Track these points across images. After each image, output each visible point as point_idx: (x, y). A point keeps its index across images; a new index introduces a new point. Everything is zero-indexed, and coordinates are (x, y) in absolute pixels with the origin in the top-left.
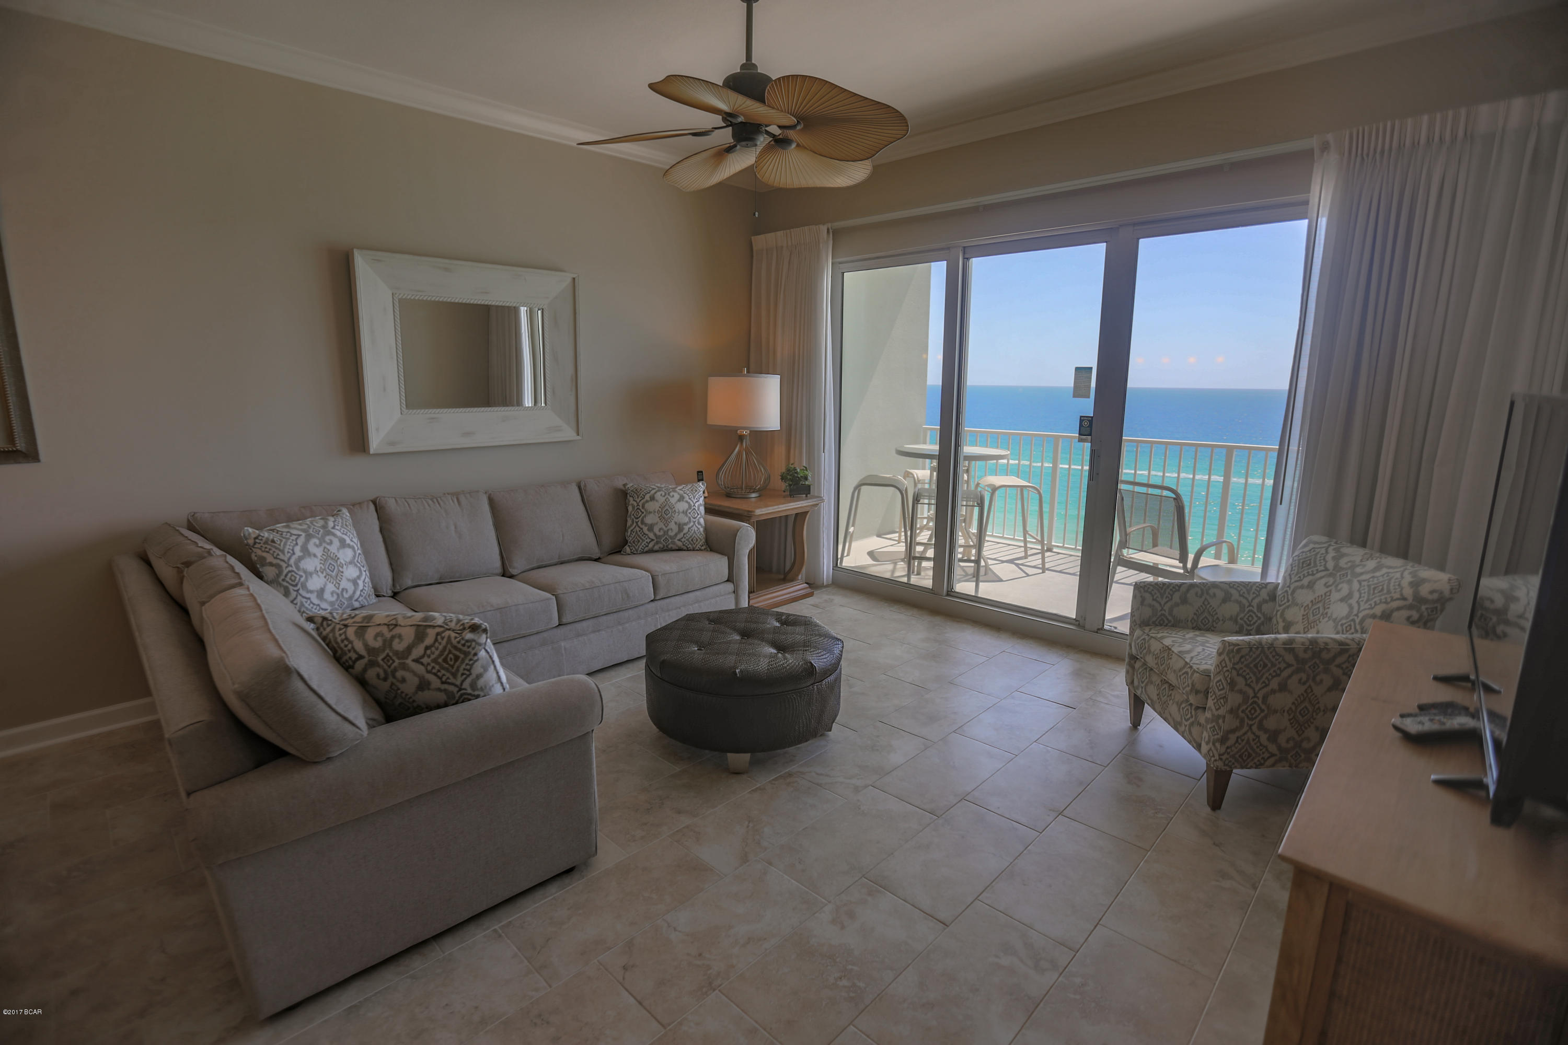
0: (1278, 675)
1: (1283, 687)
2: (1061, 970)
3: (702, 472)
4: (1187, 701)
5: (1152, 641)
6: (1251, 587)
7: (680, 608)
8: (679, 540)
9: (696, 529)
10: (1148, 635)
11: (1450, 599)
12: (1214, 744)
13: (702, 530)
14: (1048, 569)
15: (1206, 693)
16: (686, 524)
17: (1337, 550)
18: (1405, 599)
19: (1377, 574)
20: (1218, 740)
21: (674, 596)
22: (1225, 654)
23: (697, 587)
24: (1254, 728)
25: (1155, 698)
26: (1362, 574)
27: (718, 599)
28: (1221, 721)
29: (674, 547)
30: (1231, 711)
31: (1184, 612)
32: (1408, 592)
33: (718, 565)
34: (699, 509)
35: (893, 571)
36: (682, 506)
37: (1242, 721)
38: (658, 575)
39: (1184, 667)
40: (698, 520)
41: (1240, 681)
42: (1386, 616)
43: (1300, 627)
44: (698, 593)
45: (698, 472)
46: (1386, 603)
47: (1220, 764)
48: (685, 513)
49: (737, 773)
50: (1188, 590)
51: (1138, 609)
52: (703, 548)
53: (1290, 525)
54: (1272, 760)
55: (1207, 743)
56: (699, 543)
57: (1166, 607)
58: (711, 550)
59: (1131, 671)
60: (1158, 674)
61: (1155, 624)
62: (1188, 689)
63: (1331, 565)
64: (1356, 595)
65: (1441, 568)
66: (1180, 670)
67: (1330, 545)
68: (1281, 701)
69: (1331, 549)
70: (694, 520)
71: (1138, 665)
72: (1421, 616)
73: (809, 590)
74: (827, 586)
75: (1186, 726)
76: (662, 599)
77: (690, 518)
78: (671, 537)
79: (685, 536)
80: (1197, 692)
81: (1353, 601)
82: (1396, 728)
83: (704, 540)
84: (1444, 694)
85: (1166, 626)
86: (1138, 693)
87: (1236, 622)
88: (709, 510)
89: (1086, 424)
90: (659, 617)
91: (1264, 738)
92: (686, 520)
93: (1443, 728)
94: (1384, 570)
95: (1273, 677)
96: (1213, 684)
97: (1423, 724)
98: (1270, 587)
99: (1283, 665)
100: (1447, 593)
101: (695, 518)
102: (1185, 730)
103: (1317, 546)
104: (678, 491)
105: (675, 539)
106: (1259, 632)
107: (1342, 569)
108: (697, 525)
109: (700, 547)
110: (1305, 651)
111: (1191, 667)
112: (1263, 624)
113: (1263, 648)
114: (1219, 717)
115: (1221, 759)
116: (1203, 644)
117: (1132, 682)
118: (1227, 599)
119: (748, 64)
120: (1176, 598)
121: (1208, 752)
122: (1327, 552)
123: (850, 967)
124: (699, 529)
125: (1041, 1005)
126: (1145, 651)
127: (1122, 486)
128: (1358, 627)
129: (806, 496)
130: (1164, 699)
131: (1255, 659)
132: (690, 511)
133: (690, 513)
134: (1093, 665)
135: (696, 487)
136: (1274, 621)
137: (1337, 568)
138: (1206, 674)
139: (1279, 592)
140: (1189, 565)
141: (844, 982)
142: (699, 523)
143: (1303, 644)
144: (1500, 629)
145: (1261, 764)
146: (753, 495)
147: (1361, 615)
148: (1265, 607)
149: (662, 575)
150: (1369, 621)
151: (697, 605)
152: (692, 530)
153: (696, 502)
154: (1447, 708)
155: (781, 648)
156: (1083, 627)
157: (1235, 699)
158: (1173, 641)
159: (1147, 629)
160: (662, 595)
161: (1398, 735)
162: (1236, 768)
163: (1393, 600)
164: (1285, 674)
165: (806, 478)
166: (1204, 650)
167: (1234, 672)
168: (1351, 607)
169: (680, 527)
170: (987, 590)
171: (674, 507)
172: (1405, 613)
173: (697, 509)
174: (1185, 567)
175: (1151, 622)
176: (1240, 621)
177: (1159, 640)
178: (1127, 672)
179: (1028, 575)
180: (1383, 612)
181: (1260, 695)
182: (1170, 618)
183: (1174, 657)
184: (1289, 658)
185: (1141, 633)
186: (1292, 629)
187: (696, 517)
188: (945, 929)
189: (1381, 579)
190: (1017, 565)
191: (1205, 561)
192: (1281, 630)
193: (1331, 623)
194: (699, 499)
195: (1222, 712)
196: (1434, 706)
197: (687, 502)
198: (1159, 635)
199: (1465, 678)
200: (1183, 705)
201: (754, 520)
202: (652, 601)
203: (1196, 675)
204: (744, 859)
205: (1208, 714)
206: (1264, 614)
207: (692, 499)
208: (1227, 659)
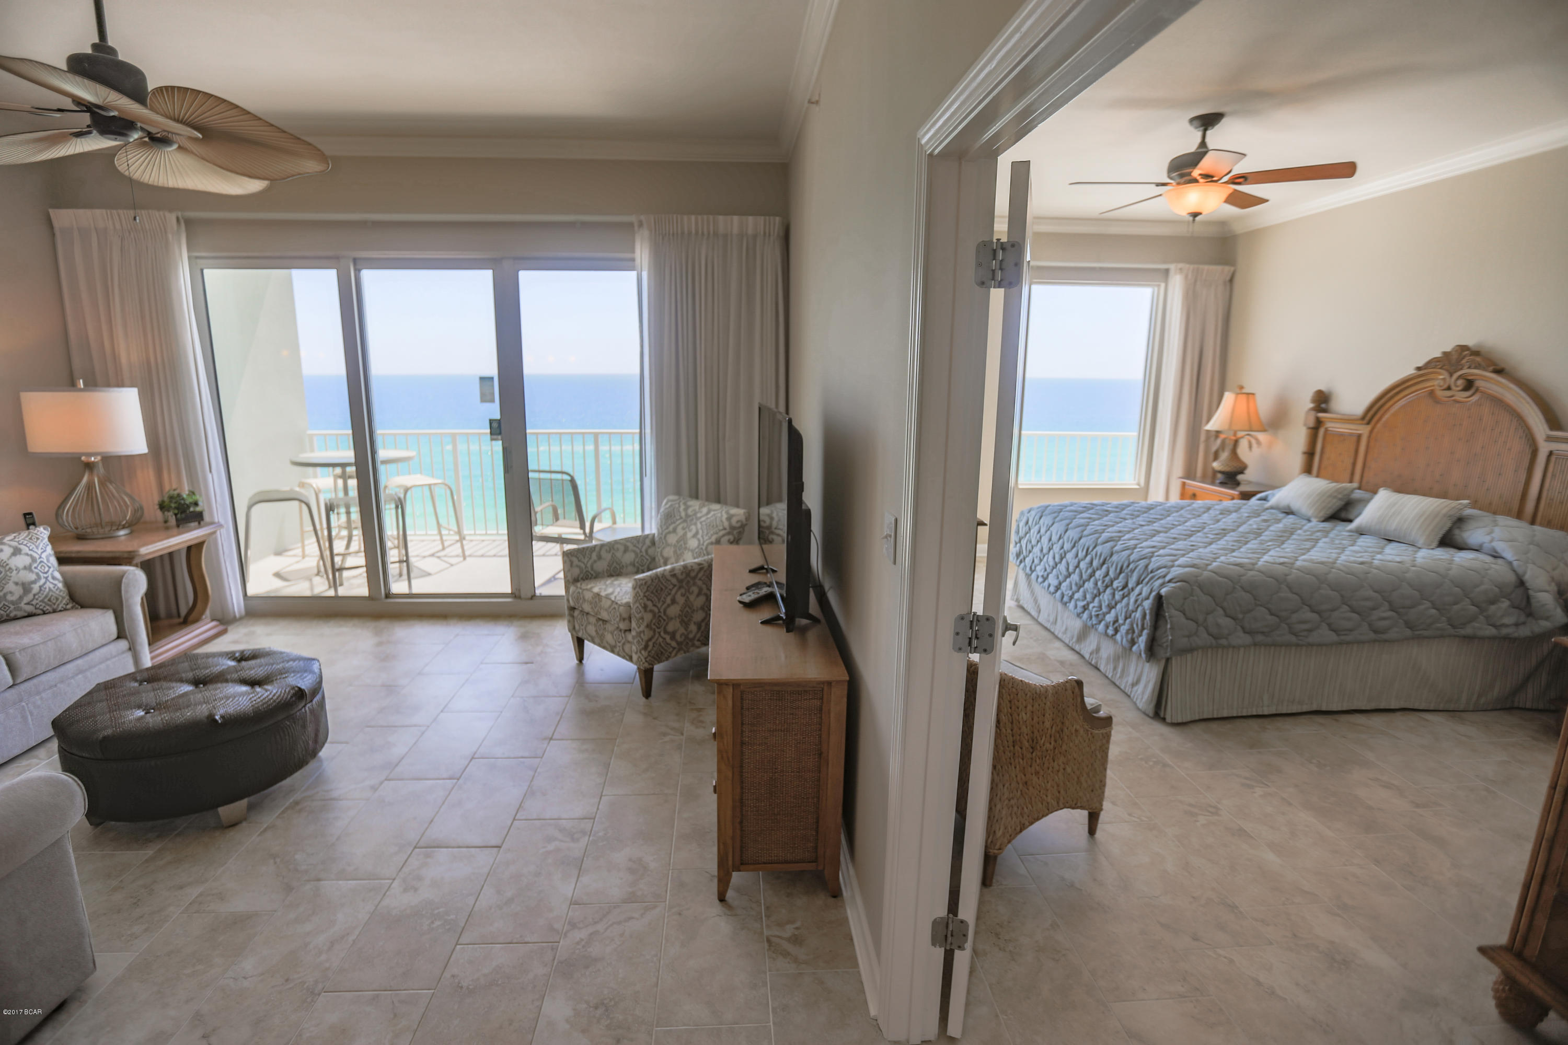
0: (670, 594)
1: (674, 601)
2: (589, 833)
3: (30, 514)
4: (618, 628)
5: (585, 592)
6: (639, 539)
7: (56, 686)
8: (28, 604)
9: (52, 586)
10: (581, 588)
11: (746, 524)
12: (640, 652)
13: (60, 585)
14: (470, 556)
15: (630, 619)
16: (34, 582)
17: (685, 504)
18: (725, 529)
19: (709, 516)
20: (643, 649)
21: (44, 673)
22: (638, 587)
23: (77, 654)
24: (662, 634)
25: (593, 634)
26: (701, 517)
27: (108, 662)
28: (642, 635)
29: (20, 614)
30: (648, 626)
31: (601, 566)
32: (726, 524)
33: (104, 622)
34: (48, 561)
35: (312, 588)
36: (20, 561)
37: (654, 631)
38: (14, 653)
39: (612, 604)
40: (52, 574)
41: (649, 604)
42: (718, 542)
43: (673, 560)
44: (80, 662)
45: (25, 515)
46: (717, 533)
47: (646, 665)
48: (28, 568)
49: (233, 825)
50: (601, 549)
51: (569, 571)
52: (69, 606)
53: (653, 491)
54: (675, 652)
55: (636, 653)
56: (61, 602)
57: (589, 565)
58: (83, 606)
59: (571, 619)
60: (594, 616)
61: (583, 579)
62: (618, 619)
63: (683, 514)
64: (700, 532)
65: (738, 506)
66: (610, 607)
67: (680, 502)
68: (674, 611)
69: (681, 504)
70: (45, 575)
71: (576, 613)
72: (735, 538)
73: (221, 628)
74: (241, 618)
75: (619, 647)
76: (25, 681)
77: (37, 574)
78: (13, 603)
79: (37, 597)
80: (624, 619)
81: (699, 536)
82: (740, 602)
83: (68, 597)
84: (755, 579)
85: (591, 578)
86: (580, 635)
87: (634, 565)
88: (63, 560)
89: (495, 425)
90: (27, 704)
91: (668, 638)
92: (33, 577)
93: (759, 595)
94: (712, 513)
95: (667, 596)
96: (633, 611)
97: (750, 596)
98: (650, 537)
99: (671, 587)
100: (744, 522)
101: (46, 573)
102: (620, 650)
103: (673, 503)
104: (8, 542)
105: (20, 603)
106: (649, 570)
107: (690, 516)
108: (52, 581)
109: (64, 606)
110: (682, 573)
111: (617, 603)
112: (650, 563)
113: (659, 578)
114: (640, 632)
115: (646, 661)
116: (619, 585)
117: (574, 628)
118: (626, 550)
119: (102, 46)
120: (594, 556)
121: (638, 659)
122: (680, 506)
123: (436, 912)
124: (55, 585)
125: (585, 859)
126: (581, 601)
127: (531, 475)
128: (705, 552)
129: (199, 523)
130: (600, 633)
131: (655, 587)
132: (35, 565)
133: (35, 568)
134: (535, 626)
135: (36, 534)
136: (657, 559)
137: (687, 516)
138: (628, 605)
139: (657, 539)
140: (587, 530)
141: (438, 923)
142: (54, 578)
143: (680, 569)
144: (771, 537)
145: (669, 657)
146: (122, 533)
147: (705, 544)
148: (651, 551)
149: (20, 651)
150: (710, 547)
151: (80, 676)
152: (46, 588)
153: (42, 553)
154: (757, 585)
155: (253, 683)
156: (520, 597)
157: (648, 617)
158: (600, 589)
159: (579, 585)
160: (25, 675)
161: (741, 605)
162: (655, 664)
163: (720, 531)
164: (674, 592)
165: (196, 504)
166: (621, 590)
167: (645, 599)
168: (699, 540)
169: (26, 587)
170: (420, 586)
171: (7, 565)
172: (726, 538)
173: (45, 561)
174: (585, 533)
175: (580, 579)
176: (636, 565)
177: (590, 590)
178: (569, 621)
179: (452, 565)
180: (716, 540)
181: (662, 610)
182: (592, 572)
183: (604, 600)
184: (674, 581)
185: (575, 588)
186: (669, 562)
187: (48, 571)
188: (499, 851)
189: (712, 519)
190: (439, 557)
191: (597, 527)
192: (662, 564)
193: (690, 554)
194: (46, 548)
195: (642, 629)
196: (753, 586)
197: (27, 554)
198: (589, 587)
199: (762, 568)
200: (615, 632)
201: (138, 560)
202: (10, 687)
203: (621, 608)
204: (289, 889)
205: (634, 633)
206: (650, 556)
207: (35, 549)
208: (640, 591)
